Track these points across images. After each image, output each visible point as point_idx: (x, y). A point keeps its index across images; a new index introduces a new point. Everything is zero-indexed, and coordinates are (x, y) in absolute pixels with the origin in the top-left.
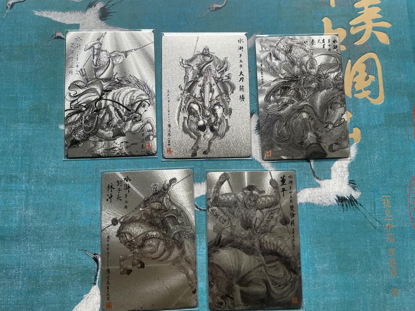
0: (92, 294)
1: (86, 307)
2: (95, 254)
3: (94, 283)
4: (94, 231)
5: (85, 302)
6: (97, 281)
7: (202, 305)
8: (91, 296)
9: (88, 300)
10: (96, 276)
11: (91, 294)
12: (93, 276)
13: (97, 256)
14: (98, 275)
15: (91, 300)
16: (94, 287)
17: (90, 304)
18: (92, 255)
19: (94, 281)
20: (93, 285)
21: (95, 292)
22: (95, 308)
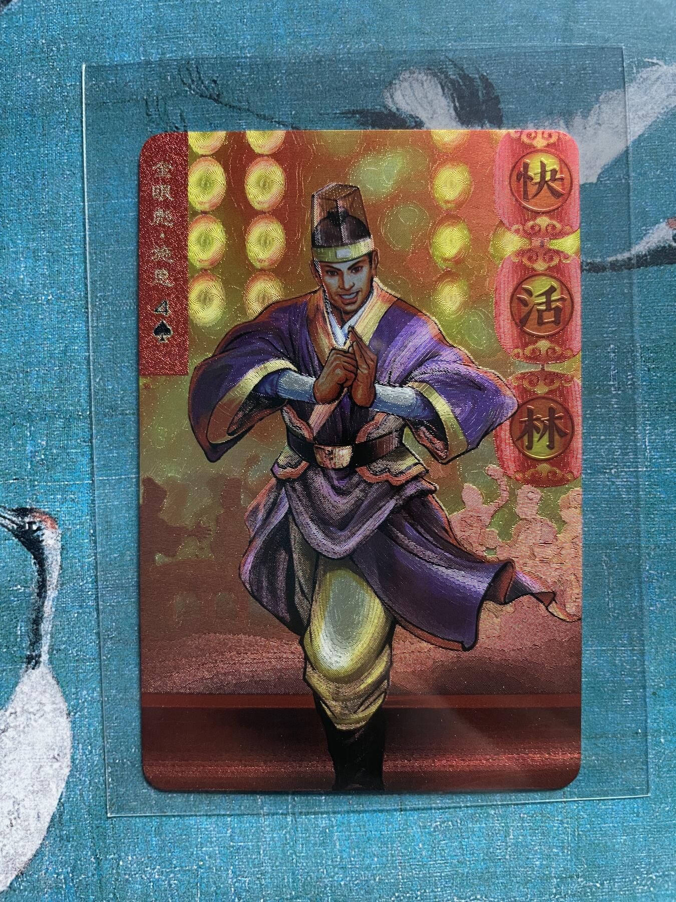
0: (24, 711)
2: (22, 512)
3: (29, 659)
4: (5, 390)
6: (45, 649)
7: (597, 754)
8: (22, 720)
10: (37, 621)
11: (18, 710)
12: (23, 624)
13: (32, 520)
14: (46, 615)
15: (20, 739)
16: (33, 679)
17: (17, 758)
18: (9, 517)
19: (28, 648)
20: (27, 667)
21: (39, 700)
22: (42, 779)
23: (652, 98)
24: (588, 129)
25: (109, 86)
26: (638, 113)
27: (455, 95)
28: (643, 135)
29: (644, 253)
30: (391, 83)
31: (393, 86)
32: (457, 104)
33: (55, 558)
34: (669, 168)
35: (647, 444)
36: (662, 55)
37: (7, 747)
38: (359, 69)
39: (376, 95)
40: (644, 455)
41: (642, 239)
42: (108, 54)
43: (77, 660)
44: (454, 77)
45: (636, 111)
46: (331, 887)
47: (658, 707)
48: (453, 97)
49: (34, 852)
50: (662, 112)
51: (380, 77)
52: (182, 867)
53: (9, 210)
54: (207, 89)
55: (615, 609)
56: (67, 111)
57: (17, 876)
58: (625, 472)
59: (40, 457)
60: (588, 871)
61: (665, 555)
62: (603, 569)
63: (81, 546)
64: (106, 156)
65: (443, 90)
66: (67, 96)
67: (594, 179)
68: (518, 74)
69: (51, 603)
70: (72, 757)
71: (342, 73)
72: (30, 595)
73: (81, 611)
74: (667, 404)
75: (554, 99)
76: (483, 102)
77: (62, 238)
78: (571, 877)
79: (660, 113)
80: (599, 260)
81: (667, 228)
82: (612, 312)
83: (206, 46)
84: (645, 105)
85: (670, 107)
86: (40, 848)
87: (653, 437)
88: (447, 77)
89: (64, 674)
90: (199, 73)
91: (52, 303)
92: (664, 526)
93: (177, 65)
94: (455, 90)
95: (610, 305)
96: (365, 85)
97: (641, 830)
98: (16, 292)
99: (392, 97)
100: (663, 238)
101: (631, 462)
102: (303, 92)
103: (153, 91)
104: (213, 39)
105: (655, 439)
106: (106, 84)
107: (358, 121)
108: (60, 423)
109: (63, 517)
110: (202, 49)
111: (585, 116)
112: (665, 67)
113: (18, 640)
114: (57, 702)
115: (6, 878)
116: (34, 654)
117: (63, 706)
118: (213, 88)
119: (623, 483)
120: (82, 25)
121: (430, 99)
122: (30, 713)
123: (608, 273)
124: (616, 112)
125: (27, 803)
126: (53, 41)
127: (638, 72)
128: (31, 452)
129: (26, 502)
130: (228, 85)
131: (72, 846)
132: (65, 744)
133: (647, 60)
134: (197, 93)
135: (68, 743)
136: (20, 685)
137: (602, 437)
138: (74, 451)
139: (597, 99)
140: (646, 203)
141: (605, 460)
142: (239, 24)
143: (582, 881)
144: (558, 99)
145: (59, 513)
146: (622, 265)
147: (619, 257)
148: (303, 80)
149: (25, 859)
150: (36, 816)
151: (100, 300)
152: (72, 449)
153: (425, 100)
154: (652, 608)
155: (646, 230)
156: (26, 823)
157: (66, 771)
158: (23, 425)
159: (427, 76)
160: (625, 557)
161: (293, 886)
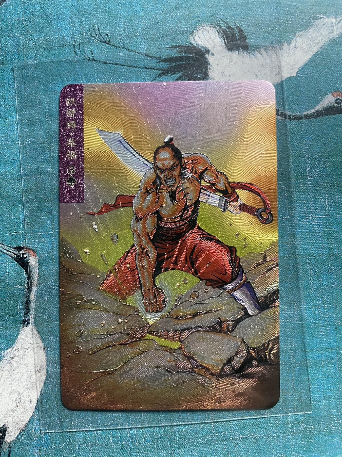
0: (22, 348)
1: (10, 379)
2: (19, 249)
3: (24, 322)
4: (9, 189)
5: (8, 367)
6: (32, 316)
8: (21, 352)
9: (14, 364)
10: (28, 303)
11: (19, 347)
12: (20, 304)
13: (24, 252)
14: (32, 299)
15: (21, 362)
16: (26, 331)
17: (19, 372)
18: (12, 251)
19: (23, 316)
20: (23, 326)
21: (29, 342)
22: (32, 382)
23: (321, 34)
24: (290, 50)
25: (55, 39)
26: (315, 41)
27: (224, 36)
28: (318, 52)
29: (321, 110)
30: (193, 32)
31: (194, 33)
32: (226, 41)
33: (36, 271)
34: (331, 68)
35: (327, 204)
36: (325, 13)
37: (14, 366)
38: (177, 26)
39: (186, 38)
40: (326, 209)
41: (320, 103)
42: (55, 23)
43: (48, 322)
44: (224, 28)
45: (314, 41)
46: (178, 431)
47: (338, 335)
48: (224, 37)
49: (28, 420)
50: (327, 40)
51: (188, 29)
52: (103, 424)
53: (9, 101)
54: (103, 38)
55: (314, 287)
56: (35, 51)
57: (20, 432)
58: (316, 218)
59: (27, 221)
60: (307, 420)
61: (338, 259)
62: (307, 267)
63: (48, 264)
64: (55, 73)
65: (219, 34)
66: (35, 45)
67: (294, 75)
68: (255, 25)
69: (34, 293)
70: (47, 370)
71: (169, 28)
72: (24, 289)
73: (49, 297)
74: (335, 184)
75: (273, 37)
76: (239, 39)
77: (34, 113)
78: (299, 423)
79: (325, 41)
80: (298, 114)
81: (332, 97)
82: (306, 139)
83: (102, 17)
84: (318, 37)
85: (330, 38)
86: (32, 417)
87: (330, 200)
88: (220, 28)
89: (42, 328)
90: (99, 31)
91: (31, 145)
92: (337, 244)
93: (88, 28)
94: (225, 34)
95: (305, 136)
96: (180, 33)
97: (333, 398)
98: (13, 141)
99: (194, 38)
100: (330, 102)
101: (319, 213)
102: (150, 38)
103: (77, 40)
104: (106, 14)
105: (331, 201)
106: (54, 38)
107: (177, 51)
108: (36, 204)
109: (39, 251)
110: (100, 19)
111: (289, 44)
112: (327, 19)
113: (19, 312)
114: (38, 343)
115: (15, 433)
116: (26, 319)
117: (42, 345)
118: (106, 38)
119: (316, 224)
120: (42, 10)
121: (212, 39)
122: (25, 349)
123: (304, 120)
124: (304, 41)
125: (25, 394)
126: (27, 18)
127: (314, 22)
128: (23, 219)
129: (20, 244)
130: (113, 36)
131: (48, 416)
132: (43, 363)
133: (318, 16)
134: (99, 41)
135: (44, 363)
136: (20, 335)
137: (304, 201)
138: (43, 217)
139: (294, 36)
140: (321, 85)
141: (306, 212)
142: (118, 6)
143: (304, 425)
144: (276, 36)
145: (37, 249)
146: (310, 116)
147: (309, 112)
148: (150, 32)
149: (24, 423)
150: (29, 401)
151: (54, 143)
152: (42, 217)
153: (210, 39)
154: (333, 285)
155: (321, 98)
156: (25, 405)
157: (44, 377)
158: (18, 206)
159: (211, 27)
160: (318, 260)
161: (159, 431)
